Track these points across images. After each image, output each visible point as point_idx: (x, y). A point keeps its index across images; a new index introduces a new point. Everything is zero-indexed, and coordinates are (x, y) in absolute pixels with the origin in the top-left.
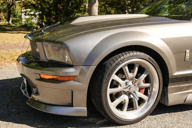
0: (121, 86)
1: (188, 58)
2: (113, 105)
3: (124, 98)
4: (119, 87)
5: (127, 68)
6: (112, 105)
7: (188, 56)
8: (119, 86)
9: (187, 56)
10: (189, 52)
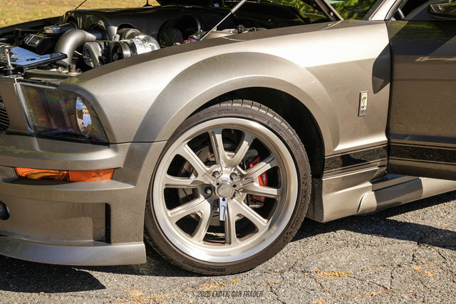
0: (196, 175)
1: (365, 108)
2: (170, 216)
4: (193, 177)
5: (219, 137)
6: (167, 214)
7: (366, 105)
8: (193, 174)
9: (362, 105)
10: (366, 96)
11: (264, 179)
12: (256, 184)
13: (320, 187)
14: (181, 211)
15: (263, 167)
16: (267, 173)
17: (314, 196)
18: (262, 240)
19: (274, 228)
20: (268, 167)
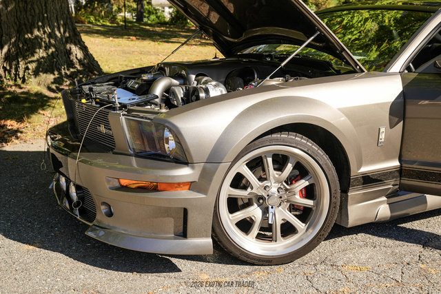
0: (252, 188)
1: (383, 140)
2: (231, 218)
3: (255, 212)
4: (249, 190)
5: (270, 160)
6: (229, 217)
7: (383, 138)
9: (380, 137)
10: (384, 131)
11: (304, 193)
12: (297, 197)
13: (346, 200)
14: (240, 215)
15: (303, 183)
16: (306, 188)
17: (341, 207)
18: (301, 240)
19: (310, 230)
20: (307, 183)
